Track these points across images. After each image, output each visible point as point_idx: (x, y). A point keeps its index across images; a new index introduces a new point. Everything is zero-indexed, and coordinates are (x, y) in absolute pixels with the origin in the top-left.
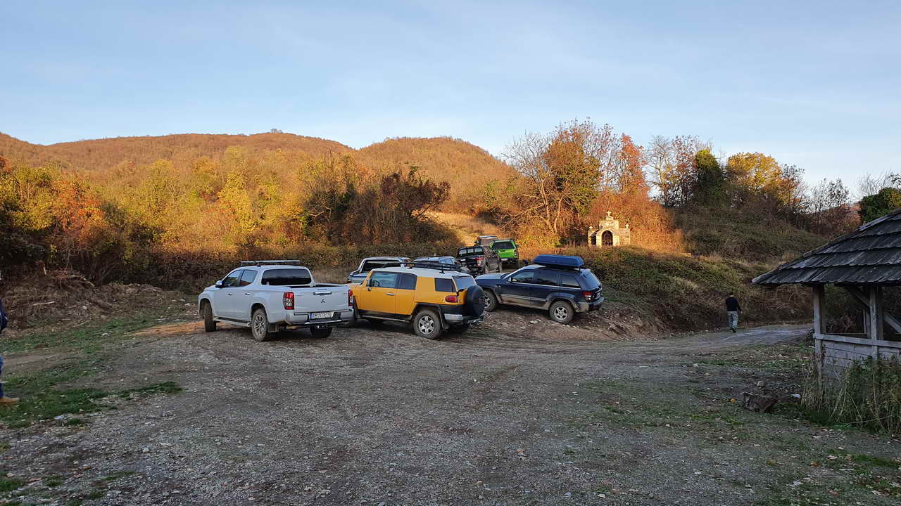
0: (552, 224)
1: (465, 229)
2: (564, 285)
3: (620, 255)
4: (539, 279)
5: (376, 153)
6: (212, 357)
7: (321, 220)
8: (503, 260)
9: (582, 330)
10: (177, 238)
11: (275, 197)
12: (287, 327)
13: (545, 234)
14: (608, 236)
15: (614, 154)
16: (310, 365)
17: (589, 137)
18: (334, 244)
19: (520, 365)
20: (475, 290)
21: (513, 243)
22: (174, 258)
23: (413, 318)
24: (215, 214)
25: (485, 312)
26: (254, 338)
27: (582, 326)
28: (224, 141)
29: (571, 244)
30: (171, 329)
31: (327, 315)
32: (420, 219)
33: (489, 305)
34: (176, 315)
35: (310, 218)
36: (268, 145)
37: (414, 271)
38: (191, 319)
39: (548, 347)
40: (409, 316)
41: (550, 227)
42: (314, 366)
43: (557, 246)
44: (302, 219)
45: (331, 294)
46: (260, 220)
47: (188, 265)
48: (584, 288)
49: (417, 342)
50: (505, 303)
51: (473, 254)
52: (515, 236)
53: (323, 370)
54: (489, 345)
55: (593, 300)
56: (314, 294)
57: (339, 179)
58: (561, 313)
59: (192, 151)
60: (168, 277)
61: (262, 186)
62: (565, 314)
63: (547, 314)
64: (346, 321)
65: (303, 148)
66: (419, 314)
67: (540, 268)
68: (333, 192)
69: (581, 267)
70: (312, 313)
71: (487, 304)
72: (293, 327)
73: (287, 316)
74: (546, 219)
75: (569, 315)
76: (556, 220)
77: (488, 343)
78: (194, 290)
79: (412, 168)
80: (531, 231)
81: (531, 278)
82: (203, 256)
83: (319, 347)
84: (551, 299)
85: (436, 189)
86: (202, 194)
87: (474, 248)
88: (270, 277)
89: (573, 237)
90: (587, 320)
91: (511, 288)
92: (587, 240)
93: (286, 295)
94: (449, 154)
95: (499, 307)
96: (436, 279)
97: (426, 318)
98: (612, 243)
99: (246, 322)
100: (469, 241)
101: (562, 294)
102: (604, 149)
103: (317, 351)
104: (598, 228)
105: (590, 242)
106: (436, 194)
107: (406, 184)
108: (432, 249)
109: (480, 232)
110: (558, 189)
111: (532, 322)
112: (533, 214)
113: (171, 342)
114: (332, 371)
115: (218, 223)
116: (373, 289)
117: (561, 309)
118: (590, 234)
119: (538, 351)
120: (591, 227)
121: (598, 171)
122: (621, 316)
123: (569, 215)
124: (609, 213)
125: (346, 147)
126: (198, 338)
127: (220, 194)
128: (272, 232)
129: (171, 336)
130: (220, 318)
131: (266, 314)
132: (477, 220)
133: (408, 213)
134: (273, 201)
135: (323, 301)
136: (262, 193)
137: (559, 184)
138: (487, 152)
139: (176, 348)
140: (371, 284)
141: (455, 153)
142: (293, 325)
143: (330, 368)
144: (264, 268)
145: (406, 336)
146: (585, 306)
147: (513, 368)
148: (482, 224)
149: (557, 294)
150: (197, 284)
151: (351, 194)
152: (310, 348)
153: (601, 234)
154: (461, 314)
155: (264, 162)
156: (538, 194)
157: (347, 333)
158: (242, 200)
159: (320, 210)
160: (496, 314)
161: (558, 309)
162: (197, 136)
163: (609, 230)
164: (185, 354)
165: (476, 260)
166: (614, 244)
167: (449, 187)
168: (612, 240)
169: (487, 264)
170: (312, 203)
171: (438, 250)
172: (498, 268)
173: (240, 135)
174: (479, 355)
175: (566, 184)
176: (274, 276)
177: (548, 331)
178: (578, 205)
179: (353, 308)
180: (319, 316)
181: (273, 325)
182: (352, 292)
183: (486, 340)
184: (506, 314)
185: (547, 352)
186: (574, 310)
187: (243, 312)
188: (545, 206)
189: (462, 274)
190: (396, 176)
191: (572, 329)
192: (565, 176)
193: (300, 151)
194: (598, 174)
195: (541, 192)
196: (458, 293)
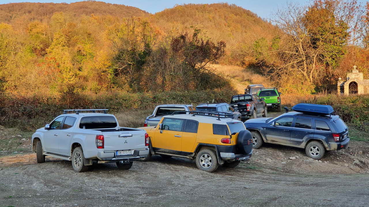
0: (309, 76)
1: (238, 78)
2: (318, 129)
3: (363, 102)
4: (297, 123)
5: (167, 17)
6: (42, 185)
7: (125, 72)
8: (267, 105)
9: (332, 165)
10: (15, 86)
11: (90, 54)
12: (99, 162)
13: (302, 83)
14: (354, 85)
15: (360, 19)
16: (116, 193)
17: (339, 5)
18: (134, 91)
19: (280, 197)
20: (245, 134)
21: (276, 91)
22: (13, 103)
23: (195, 155)
24: (44, 67)
25: (253, 150)
26: (73, 169)
27: (332, 161)
28: (51, 8)
29: (323, 92)
30: (10, 160)
31: (128, 153)
32: (202, 71)
33: (256, 143)
34: (15, 148)
35: (116, 70)
36: (84, 11)
37: (197, 118)
38: (26, 151)
39: (304, 180)
40: (192, 153)
41: (307, 78)
42: (119, 194)
43: (313, 93)
44: (111, 71)
45: (131, 136)
46: (78, 72)
47: (24, 108)
48: (333, 131)
49: (198, 174)
50: (269, 142)
51: (244, 101)
52: (278, 84)
53: (126, 197)
54: (256, 178)
55: (340, 141)
56: (119, 136)
57: (139, 39)
58: (314, 151)
59: (27, 16)
60: (9, 117)
61: (79, 45)
62: (318, 152)
63: (303, 151)
64: (143, 158)
65: (111, 14)
66: (200, 152)
67: (298, 115)
68: (134, 50)
69: (332, 114)
70: (118, 151)
71: (255, 142)
72: (103, 162)
73: (99, 153)
74: (304, 71)
75: (321, 152)
76: (312, 72)
77: (255, 176)
78: (28, 128)
79: (196, 30)
80: (291, 81)
81: (291, 122)
82: (36, 101)
83: (122, 177)
84: (307, 139)
85: (214, 47)
86: (34, 50)
87: (244, 96)
88: (85, 122)
89: (325, 86)
90: (336, 156)
91: (275, 130)
92: (336, 89)
93: (98, 137)
94: (225, 17)
95: (265, 145)
96: (213, 124)
97: (206, 155)
98: (356, 92)
99: (68, 157)
100: (240, 88)
101: (315, 136)
102: (351, 14)
103: (121, 181)
104: (346, 79)
105: (339, 90)
106: (214, 51)
107: (191, 43)
108: (210, 95)
109: (250, 81)
110: (313, 47)
111: (291, 158)
112: (293, 67)
113: (11, 172)
114: (132, 199)
115: (47, 75)
116: (165, 132)
117: (314, 147)
118: (339, 84)
119: (296, 184)
120: (340, 79)
121: (346, 33)
122: (364, 153)
123: (322, 68)
124: (355, 67)
125: (144, 12)
126: (32, 169)
127: (48, 50)
128: (87, 81)
129: (11, 166)
130: (48, 153)
131: (83, 152)
132: (247, 71)
133: (192, 66)
134: (88, 56)
135: (126, 142)
136: (80, 51)
137: (314, 43)
138: (256, 15)
139: (15, 177)
140: (163, 128)
141: (230, 15)
142: (103, 160)
143: (131, 196)
144: (82, 115)
145: (190, 169)
146: (334, 145)
147: (275, 199)
148: (252, 74)
149: (312, 136)
150: (31, 123)
151: (148, 52)
152: (116, 178)
153: (348, 84)
154: (232, 152)
155: (81, 25)
156: (297, 51)
157: (144, 166)
158: (64, 57)
159: (123, 64)
160: (263, 151)
161: (312, 148)
162: (30, 4)
163: (355, 81)
164: (22, 183)
165: (246, 106)
166: (359, 93)
167: (225, 46)
168: (357, 89)
169: (255, 109)
170: (118, 58)
171: (216, 97)
172: (264, 112)
173: (63, 4)
174: (247, 187)
175: (320, 43)
176: (89, 121)
177: (303, 166)
178: (329, 60)
179: (149, 147)
180: (123, 153)
181: (88, 160)
182: (148, 135)
183: (253, 173)
184: (270, 151)
185: (303, 185)
186: (325, 148)
187: (66, 149)
188: (303, 61)
189: (235, 121)
190: (183, 37)
191: (323, 164)
192: (319, 36)
193: (109, 16)
194: (346, 35)
195: (300, 49)
196: (231, 136)
